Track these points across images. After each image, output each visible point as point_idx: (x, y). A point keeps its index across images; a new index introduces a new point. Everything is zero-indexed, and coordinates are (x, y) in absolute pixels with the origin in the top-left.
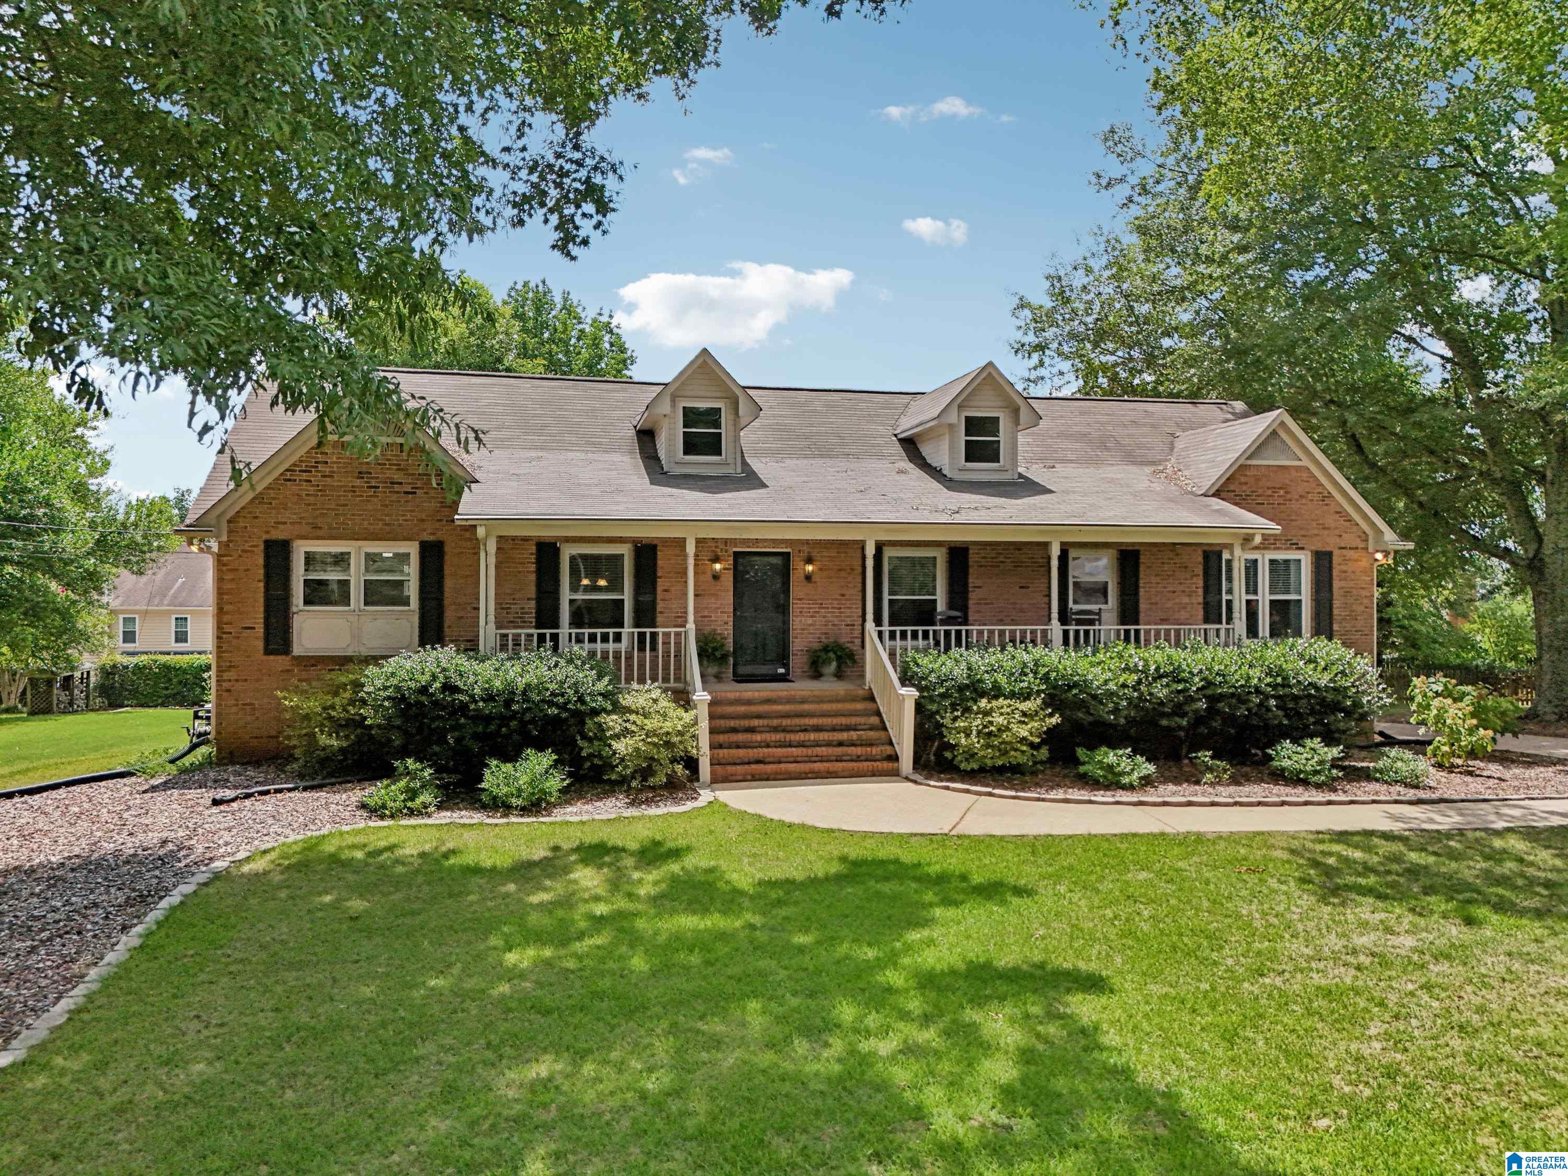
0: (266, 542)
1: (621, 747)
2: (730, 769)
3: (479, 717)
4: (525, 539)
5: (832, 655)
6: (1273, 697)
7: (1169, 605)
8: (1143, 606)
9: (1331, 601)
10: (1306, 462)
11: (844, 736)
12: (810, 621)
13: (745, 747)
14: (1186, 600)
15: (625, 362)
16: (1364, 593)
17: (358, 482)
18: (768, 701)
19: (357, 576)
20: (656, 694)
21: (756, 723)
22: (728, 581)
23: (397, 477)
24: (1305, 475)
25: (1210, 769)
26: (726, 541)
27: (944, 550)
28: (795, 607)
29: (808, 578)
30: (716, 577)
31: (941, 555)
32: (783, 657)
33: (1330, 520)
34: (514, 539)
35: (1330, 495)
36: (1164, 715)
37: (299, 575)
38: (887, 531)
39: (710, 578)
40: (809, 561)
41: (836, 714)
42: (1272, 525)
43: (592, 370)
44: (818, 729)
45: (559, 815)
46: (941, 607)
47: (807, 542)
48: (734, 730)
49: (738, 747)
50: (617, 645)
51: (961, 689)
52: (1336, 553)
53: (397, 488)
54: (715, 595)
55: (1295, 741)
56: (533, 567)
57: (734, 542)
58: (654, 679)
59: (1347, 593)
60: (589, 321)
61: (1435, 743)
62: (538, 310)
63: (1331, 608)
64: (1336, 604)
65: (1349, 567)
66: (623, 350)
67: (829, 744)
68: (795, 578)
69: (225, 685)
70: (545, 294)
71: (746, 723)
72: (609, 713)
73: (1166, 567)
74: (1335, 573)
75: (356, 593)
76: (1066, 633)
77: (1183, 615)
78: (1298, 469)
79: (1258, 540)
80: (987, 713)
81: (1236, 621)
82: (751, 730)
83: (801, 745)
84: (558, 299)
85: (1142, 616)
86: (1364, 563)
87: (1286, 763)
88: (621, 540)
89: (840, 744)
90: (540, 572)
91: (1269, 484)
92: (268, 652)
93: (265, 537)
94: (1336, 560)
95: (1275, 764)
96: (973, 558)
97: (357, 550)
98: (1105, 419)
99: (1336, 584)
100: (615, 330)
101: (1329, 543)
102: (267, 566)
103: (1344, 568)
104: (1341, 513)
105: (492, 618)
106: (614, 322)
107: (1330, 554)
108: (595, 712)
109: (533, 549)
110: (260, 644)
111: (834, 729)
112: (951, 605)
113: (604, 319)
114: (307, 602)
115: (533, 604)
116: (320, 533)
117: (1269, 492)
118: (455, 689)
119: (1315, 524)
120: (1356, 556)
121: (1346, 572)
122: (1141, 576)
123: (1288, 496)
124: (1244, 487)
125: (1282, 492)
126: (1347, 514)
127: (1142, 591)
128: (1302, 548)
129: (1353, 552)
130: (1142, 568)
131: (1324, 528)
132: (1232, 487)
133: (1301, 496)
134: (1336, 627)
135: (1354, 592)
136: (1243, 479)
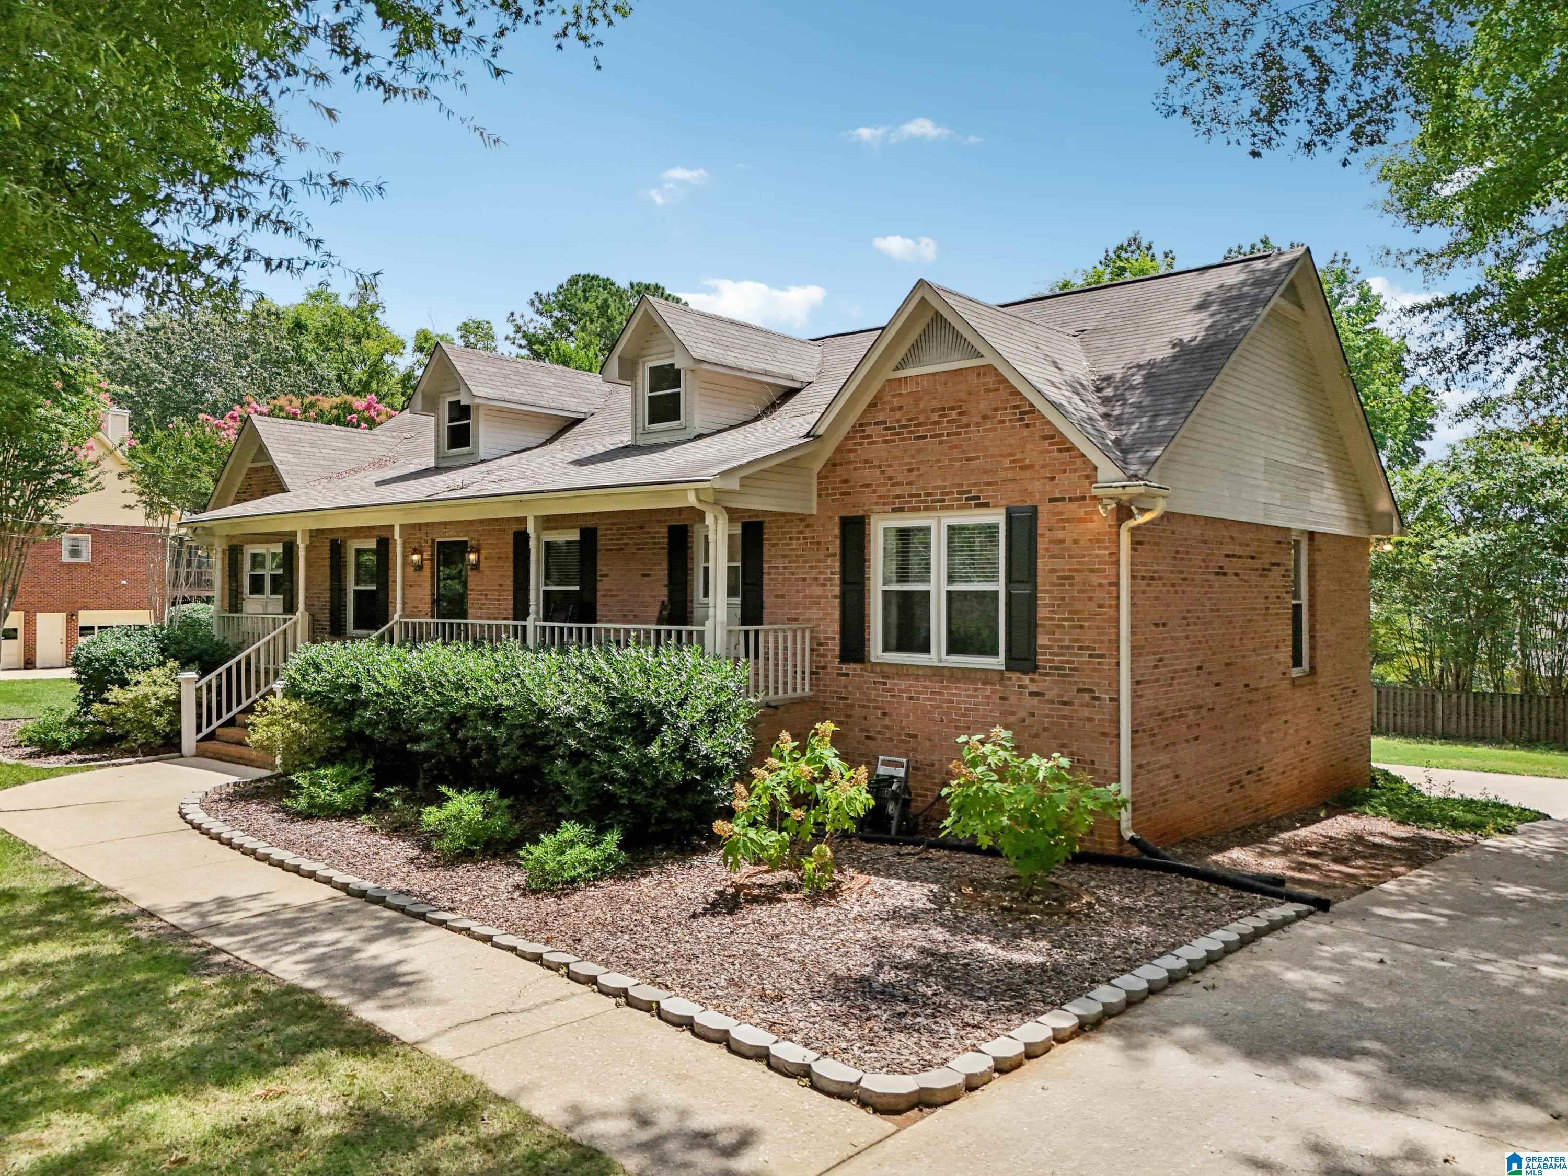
0: (230, 547)
4: (326, 538)
8: (767, 598)
9: (1034, 595)
10: (989, 359)
14: (818, 591)
16: (1095, 579)
19: (267, 573)
22: (427, 571)
24: (992, 380)
26: (426, 532)
27: (578, 532)
28: (469, 598)
29: (475, 567)
30: (418, 567)
33: (1033, 453)
34: (322, 537)
35: (1033, 410)
39: (413, 569)
40: (474, 549)
52: (1044, 509)
54: (421, 585)
56: (329, 562)
57: (432, 532)
59: (1064, 580)
63: (1034, 608)
64: (1044, 599)
65: (1067, 534)
73: (794, 544)
74: (1042, 544)
75: (267, 585)
78: (982, 372)
85: (763, 612)
86: (1097, 525)
88: (370, 535)
90: (332, 566)
91: (936, 404)
94: (1043, 522)
96: (601, 540)
97: (267, 551)
99: (1044, 563)
101: (1035, 492)
102: (230, 567)
103: (1060, 534)
104: (1054, 438)
107: (1032, 514)
109: (329, 546)
114: (251, 592)
115: (329, 594)
117: (935, 417)
119: (1006, 463)
120: (1081, 513)
121: (1062, 541)
122: (766, 558)
123: (965, 420)
124: (898, 415)
125: (954, 414)
126: (1064, 440)
127: (765, 577)
128: (986, 505)
129: (1073, 506)
130: (766, 546)
131: (1023, 468)
132: (881, 417)
133: (985, 417)
134: (1042, 640)
135: (1078, 578)
136: (896, 402)
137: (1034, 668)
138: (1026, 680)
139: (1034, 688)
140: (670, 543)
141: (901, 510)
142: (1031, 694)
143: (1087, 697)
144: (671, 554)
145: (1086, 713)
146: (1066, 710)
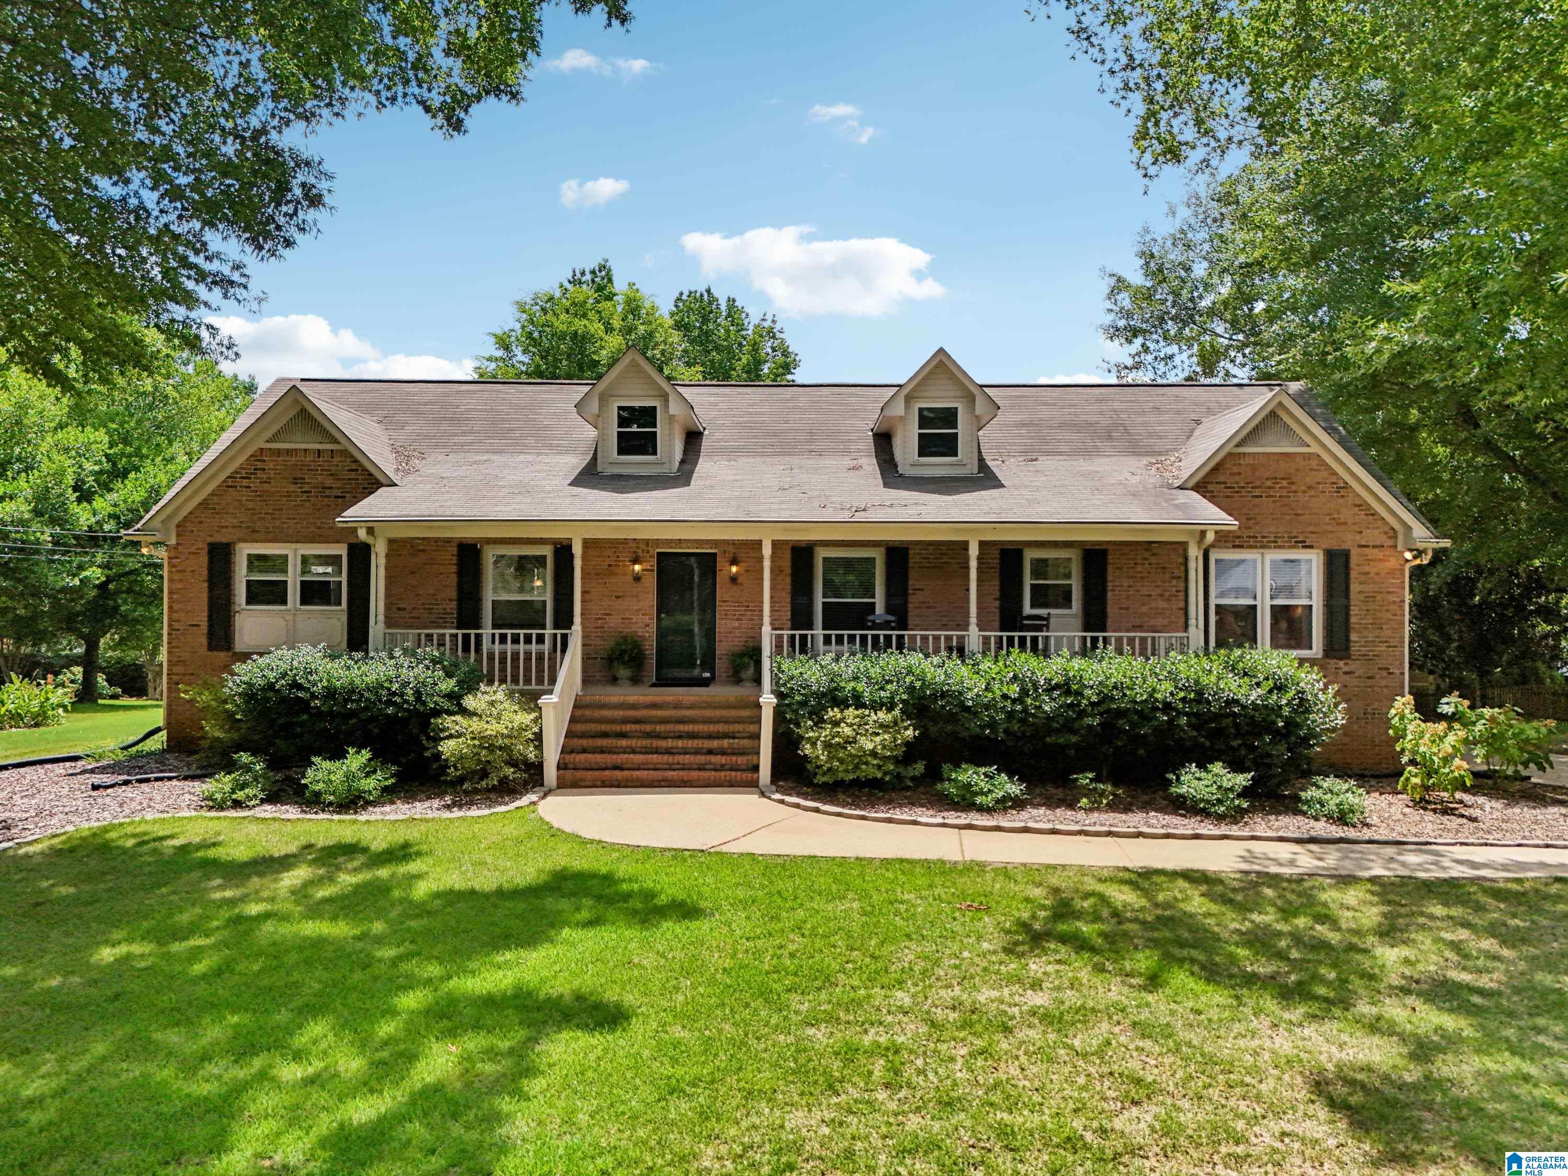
0: (210, 544)
1: (448, 747)
2: (579, 774)
3: (319, 714)
4: (448, 541)
5: (746, 659)
6: (1186, 714)
7: (1145, 609)
8: (1111, 610)
9: (1347, 608)
10: (1314, 449)
11: (715, 744)
12: (736, 624)
13: (610, 752)
14: (1162, 604)
15: (787, 366)
16: (1392, 598)
17: (292, 488)
18: (655, 706)
19: (293, 579)
20: (500, 696)
21: (628, 728)
22: (651, 582)
23: (329, 482)
24: (1314, 463)
25: (1088, 793)
26: (647, 542)
27: (882, 550)
28: (721, 608)
29: (734, 579)
30: (637, 578)
31: (878, 555)
32: (709, 662)
33: (1346, 514)
34: (437, 540)
35: (1346, 486)
36: (1050, 731)
37: (241, 576)
38: (785, 530)
39: (630, 579)
40: (734, 562)
41: (719, 721)
42: (1229, 520)
43: (753, 376)
44: (692, 736)
45: (374, 814)
46: (880, 609)
47: (733, 543)
48: (605, 735)
49: (602, 752)
50: (540, 647)
51: (820, 696)
52: (1354, 552)
53: (328, 492)
54: (636, 596)
55: (1202, 766)
56: (454, 569)
57: (657, 542)
58: (503, 681)
59: (1369, 598)
60: (751, 327)
61: (1406, 774)
62: (705, 320)
63: (1347, 617)
64: (1354, 611)
65: (1372, 569)
66: (786, 353)
67: (697, 752)
68: (721, 580)
69: (175, 678)
70: (710, 303)
71: (617, 728)
72: (450, 713)
73: (1139, 568)
74: (1353, 574)
75: (294, 593)
76: (986, 640)
77: (1160, 622)
78: (1307, 457)
79: (1210, 537)
80: (836, 724)
81: (1192, 629)
82: (623, 735)
83: (668, 752)
84: (723, 307)
85: (1109, 622)
86: (1393, 563)
87: (1183, 790)
88: (541, 541)
89: (710, 752)
90: (460, 574)
91: (1268, 474)
92: (211, 648)
93: (209, 540)
94: (1354, 560)
95: (1173, 790)
96: (914, 558)
97: (293, 552)
98: (1123, 406)
99: (1354, 587)
100: (778, 335)
101: (1347, 540)
102: (210, 570)
103: (1366, 569)
104: (1362, 505)
105: (381, 617)
106: (778, 327)
107: (1346, 555)
108: (437, 713)
109: (455, 550)
110: (204, 641)
111: (710, 737)
112: (889, 609)
113: (767, 324)
114: (249, 601)
115: (454, 604)
116: (256, 535)
117: (1269, 483)
118: (300, 687)
119: (1327, 519)
120: (1380, 555)
121: (1367, 573)
122: (1110, 578)
123: (1294, 488)
124: (1237, 478)
125: (1284, 483)
126: (1369, 507)
127: (1109, 594)
128: (1311, 547)
129: (1376, 551)
130: (1110, 570)
131: (1339, 524)
132: (1222, 479)
133: (1310, 487)
134: (1353, 637)
135: (1379, 597)
136: (1235, 469)
137: (1348, 657)
138: (1341, 663)
139: (1346, 669)
140: (1002, 564)
141: (1241, 547)
142: (1346, 673)
143: (1384, 673)
144: (1002, 573)
145: (1383, 683)
146: (1370, 682)
